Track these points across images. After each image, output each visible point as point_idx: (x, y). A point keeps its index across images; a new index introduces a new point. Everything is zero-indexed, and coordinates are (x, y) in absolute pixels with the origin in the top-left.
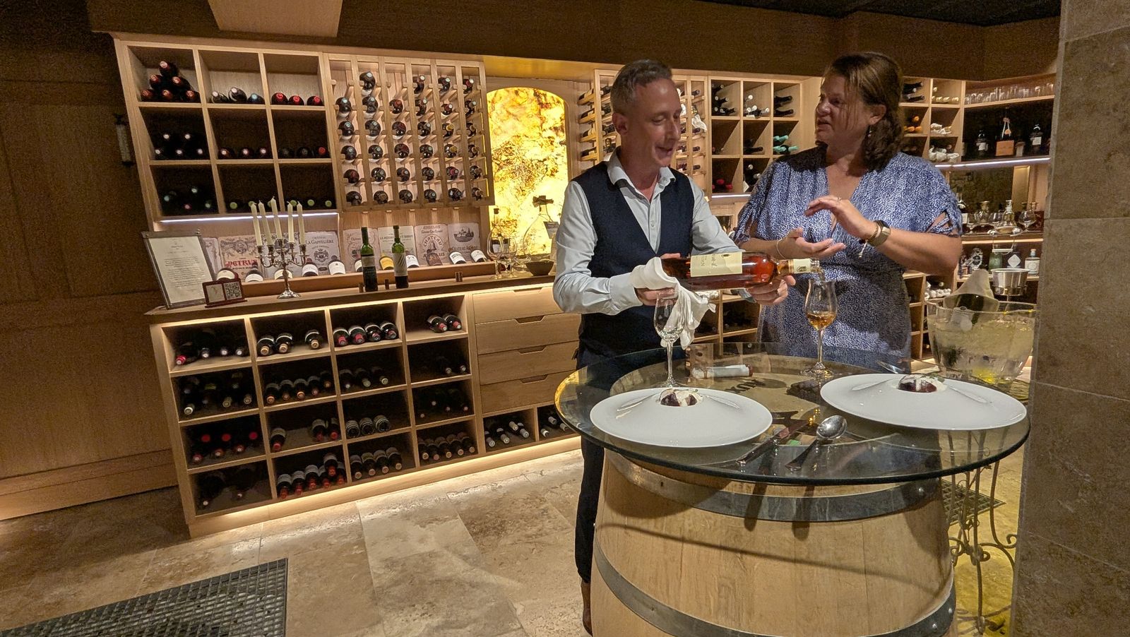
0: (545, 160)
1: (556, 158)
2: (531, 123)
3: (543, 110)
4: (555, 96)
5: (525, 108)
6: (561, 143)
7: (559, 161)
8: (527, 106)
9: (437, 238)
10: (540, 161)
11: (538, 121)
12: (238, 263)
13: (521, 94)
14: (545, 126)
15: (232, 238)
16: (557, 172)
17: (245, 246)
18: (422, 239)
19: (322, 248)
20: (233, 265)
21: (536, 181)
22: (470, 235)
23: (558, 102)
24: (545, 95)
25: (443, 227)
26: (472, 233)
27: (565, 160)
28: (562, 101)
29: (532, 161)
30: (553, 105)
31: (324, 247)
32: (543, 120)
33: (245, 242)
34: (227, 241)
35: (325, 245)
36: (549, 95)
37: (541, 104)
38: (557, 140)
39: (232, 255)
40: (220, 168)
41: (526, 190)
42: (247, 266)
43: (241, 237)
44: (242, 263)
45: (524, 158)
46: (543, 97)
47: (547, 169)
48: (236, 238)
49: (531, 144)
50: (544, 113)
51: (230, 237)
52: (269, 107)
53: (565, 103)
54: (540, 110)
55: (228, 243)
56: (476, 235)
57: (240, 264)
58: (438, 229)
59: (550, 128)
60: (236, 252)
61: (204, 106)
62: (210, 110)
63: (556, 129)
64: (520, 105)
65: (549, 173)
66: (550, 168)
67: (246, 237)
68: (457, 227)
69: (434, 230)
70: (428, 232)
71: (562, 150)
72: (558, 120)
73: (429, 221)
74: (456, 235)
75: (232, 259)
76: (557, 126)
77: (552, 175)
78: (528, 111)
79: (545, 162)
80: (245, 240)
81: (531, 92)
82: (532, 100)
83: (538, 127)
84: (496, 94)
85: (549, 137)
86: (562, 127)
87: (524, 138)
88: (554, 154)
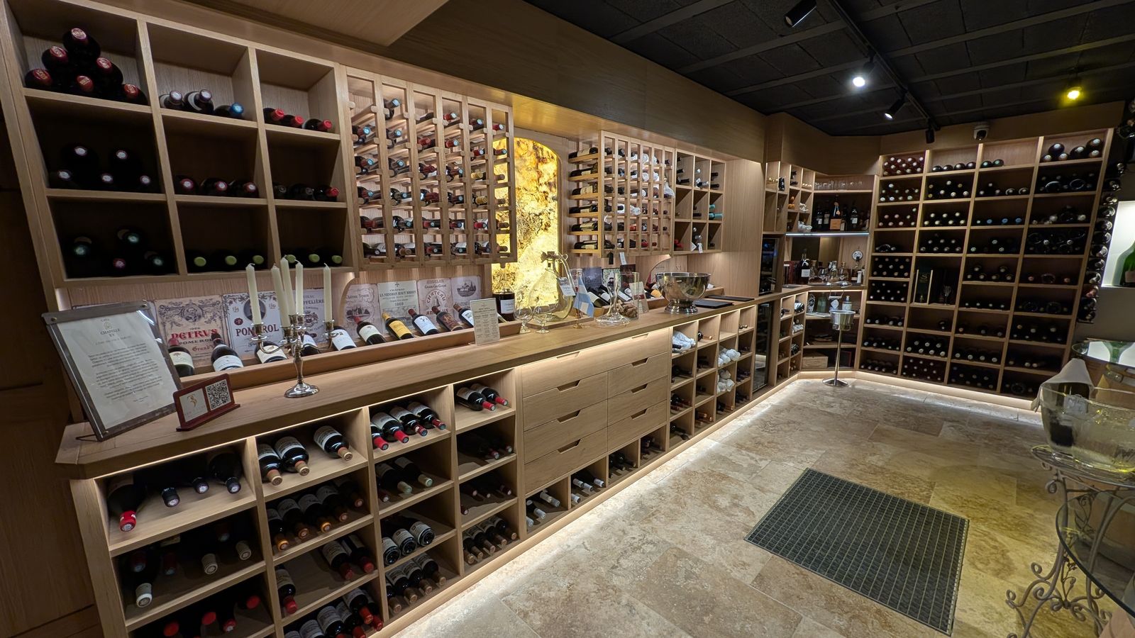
0: (540, 214)
1: (549, 213)
2: (530, 176)
3: (540, 164)
4: (550, 151)
5: (525, 160)
6: (553, 199)
7: (551, 216)
8: (527, 158)
9: (441, 293)
10: (536, 215)
11: (535, 175)
12: (187, 336)
13: (523, 146)
14: (542, 181)
15: (178, 301)
16: (549, 226)
17: (199, 311)
18: (425, 296)
19: (308, 310)
20: (179, 339)
21: (533, 235)
22: (473, 289)
23: (552, 158)
24: (542, 149)
25: (447, 282)
26: (475, 287)
27: (556, 215)
28: (555, 156)
29: (530, 214)
30: (548, 161)
31: (312, 308)
32: (540, 175)
33: (200, 306)
34: (170, 306)
35: (312, 305)
36: (546, 149)
37: (538, 157)
38: (550, 195)
39: (179, 325)
40: (181, 206)
41: (525, 244)
42: (202, 338)
43: (193, 299)
44: (193, 335)
45: (523, 211)
46: (540, 151)
47: (541, 223)
48: (185, 301)
49: (529, 197)
50: (541, 167)
51: (174, 301)
52: (263, 127)
53: (558, 160)
54: (537, 164)
55: (173, 309)
56: (478, 289)
57: (190, 337)
58: (441, 284)
59: (545, 183)
60: (184, 320)
61: (157, 112)
62: (165, 119)
63: (550, 184)
64: (521, 156)
65: (543, 227)
66: (545, 221)
67: (200, 298)
68: (460, 281)
69: (437, 284)
70: (432, 287)
71: (553, 205)
72: (552, 176)
73: (433, 276)
74: (459, 289)
75: (177, 330)
76: (551, 181)
77: (546, 229)
78: (527, 164)
79: (541, 217)
80: (198, 303)
81: (531, 145)
82: (531, 153)
83: (536, 181)
84: (500, 143)
85: (544, 192)
86: (554, 182)
87: (524, 191)
88: (548, 209)
